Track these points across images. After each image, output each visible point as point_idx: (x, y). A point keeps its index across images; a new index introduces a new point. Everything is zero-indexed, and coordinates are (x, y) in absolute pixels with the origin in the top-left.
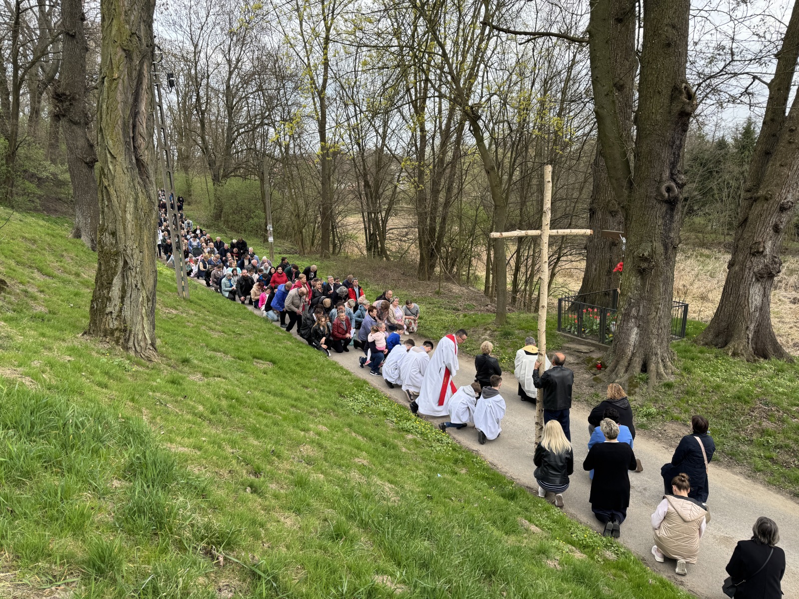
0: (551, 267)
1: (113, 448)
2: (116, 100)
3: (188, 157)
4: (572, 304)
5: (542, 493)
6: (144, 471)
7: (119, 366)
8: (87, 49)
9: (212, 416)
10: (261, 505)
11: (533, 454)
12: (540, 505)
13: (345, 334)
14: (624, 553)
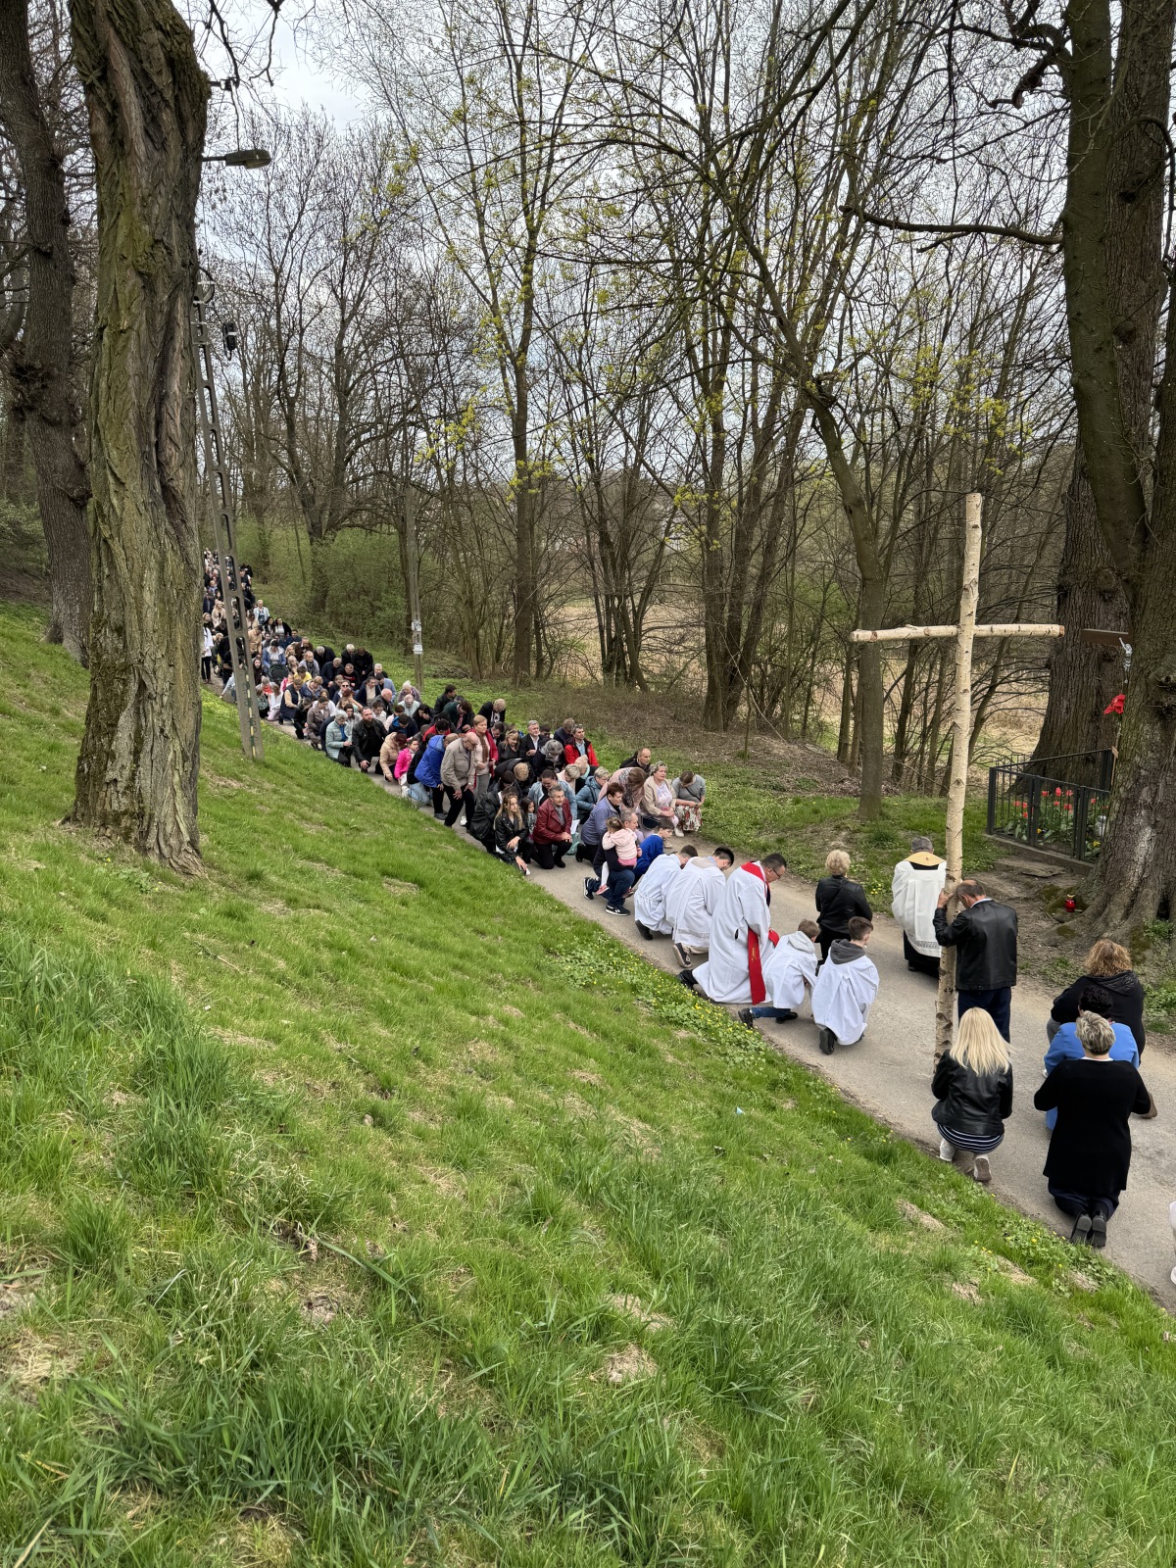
0: (977, 705)
1: (114, 1032)
2: (124, 372)
3: (262, 490)
4: (1018, 780)
5: (948, 1154)
6: (172, 1075)
7: (129, 881)
8: (74, 280)
9: (302, 981)
10: (391, 1149)
11: (931, 1076)
12: (942, 1176)
13: (560, 832)
14: (1112, 1278)
